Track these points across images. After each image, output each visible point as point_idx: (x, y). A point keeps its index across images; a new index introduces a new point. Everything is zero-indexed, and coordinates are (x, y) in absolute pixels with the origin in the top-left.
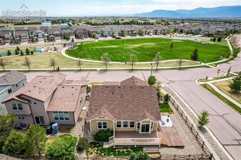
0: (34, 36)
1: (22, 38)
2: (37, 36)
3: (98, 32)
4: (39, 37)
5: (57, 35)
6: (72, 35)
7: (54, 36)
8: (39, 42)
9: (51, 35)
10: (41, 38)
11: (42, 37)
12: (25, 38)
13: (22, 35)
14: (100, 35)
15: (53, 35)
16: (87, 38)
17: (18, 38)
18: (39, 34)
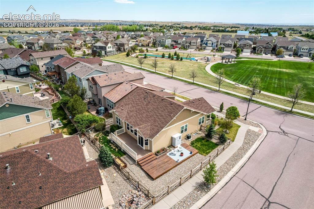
0: (203, 44)
1: (192, 44)
2: (206, 44)
3: (289, 49)
4: (208, 45)
5: (228, 46)
6: (248, 47)
7: (225, 46)
8: (206, 51)
9: (222, 44)
10: (209, 46)
11: (211, 45)
12: (194, 44)
13: (192, 41)
14: (291, 53)
15: (224, 44)
16: (267, 55)
17: (188, 44)
18: (208, 42)
